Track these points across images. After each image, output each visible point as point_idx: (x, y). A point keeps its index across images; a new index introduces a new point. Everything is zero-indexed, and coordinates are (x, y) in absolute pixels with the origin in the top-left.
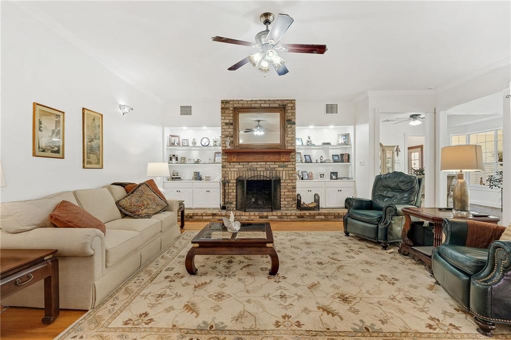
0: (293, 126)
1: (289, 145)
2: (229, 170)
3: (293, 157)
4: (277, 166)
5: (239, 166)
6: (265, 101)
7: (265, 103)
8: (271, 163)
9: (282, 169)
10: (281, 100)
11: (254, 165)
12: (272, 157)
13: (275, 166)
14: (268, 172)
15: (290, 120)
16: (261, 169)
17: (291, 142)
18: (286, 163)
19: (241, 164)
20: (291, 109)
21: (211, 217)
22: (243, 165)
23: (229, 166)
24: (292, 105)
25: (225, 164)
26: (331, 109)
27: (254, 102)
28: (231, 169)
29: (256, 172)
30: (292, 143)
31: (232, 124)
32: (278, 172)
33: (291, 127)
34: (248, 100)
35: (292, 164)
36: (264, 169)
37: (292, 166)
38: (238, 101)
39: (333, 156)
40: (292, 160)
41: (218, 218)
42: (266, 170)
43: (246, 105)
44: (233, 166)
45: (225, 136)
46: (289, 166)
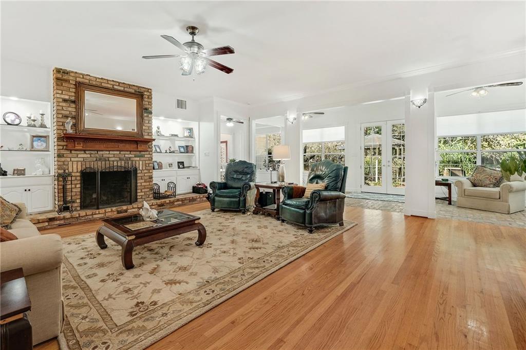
0: (150, 116)
1: (146, 134)
2: (69, 159)
3: (150, 147)
4: (133, 156)
5: (85, 156)
6: (119, 83)
7: (119, 85)
8: (127, 153)
9: (138, 159)
10: (137, 86)
11: (106, 154)
12: (128, 146)
13: (131, 155)
14: (123, 162)
15: (146, 109)
16: (114, 159)
17: (148, 131)
18: (143, 153)
19: (87, 152)
20: (148, 98)
21: (47, 224)
22: (90, 154)
23: (70, 155)
24: (148, 94)
25: (63, 152)
26: (181, 104)
27: (105, 81)
28: (72, 159)
29: (108, 162)
30: (149, 133)
31: (74, 102)
32: (134, 162)
33: (148, 116)
34: (97, 76)
35: (149, 154)
36: (118, 159)
37: (149, 156)
38: (83, 75)
39: (179, 147)
40: (149, 150)
41: (58, 222)
42: (121, 159)
43: (94, 83)
44: (75, 155)
45: (61, 118)
46: (146, 156)
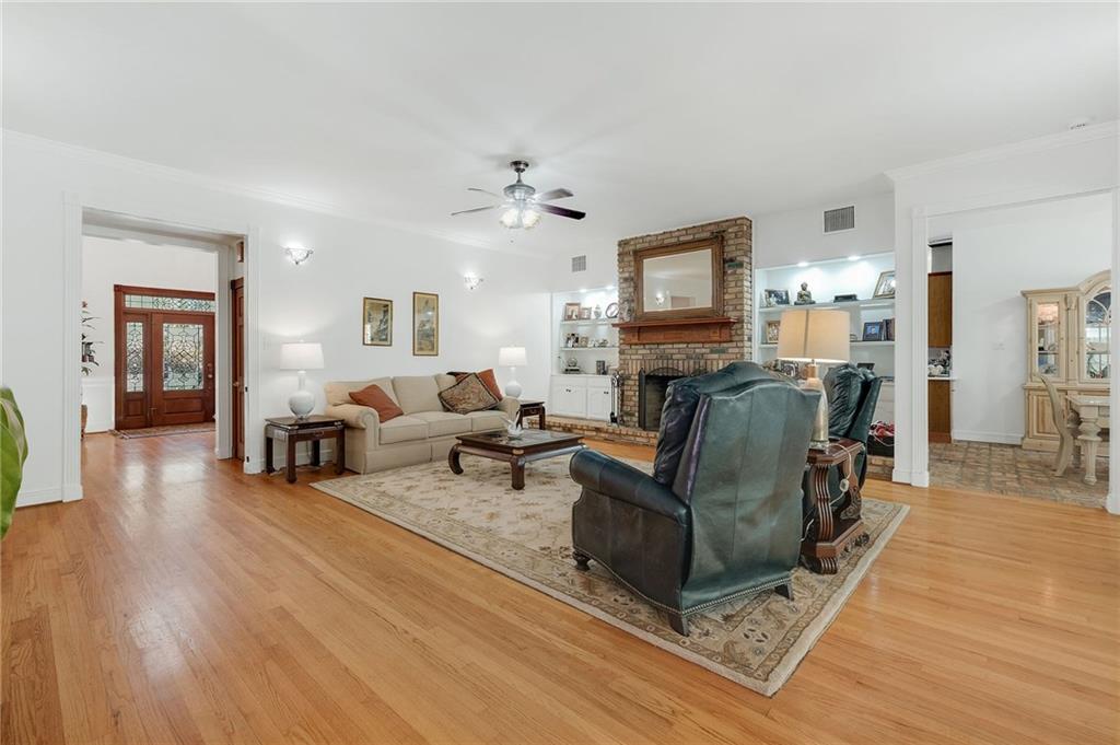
0: (739, 271)
1: (731, 308)
2: (628, 357)
3: (739, 332)
4: (708, 350)
5: (644, 352)
6: (686, 230)
7: (687, 234)
8: (697, 345)
9: (716, 356)
10: (715, 223)
11: (668, 348)
12: (696, 334)
13: (704, 350)
14: (692, 362)
15: (731, 260)
16: (679, 354)
17: (734, 302)
18: (725, 345)
19: (647, 347)
20: (736, 237)
21: (594, 433)
22: (651, 349)
23: (630, 352)
24: (735, 229)
25: (624, 347)
26: (839, 219)
27: (668, 235)
28: (633, 357)
29: (670, 361)
30: (736, 305)
31: (632, 279)
32: (709, 362)
33: (734, 273)
34: (657, 233)
35: (737, 347)
36: (684, 356)
37: (737, 350)
38: (642, 238)
39: (867, 325)
40: (736, 338)
41: (603, 435)
42: (689, 357)
43: (655, 244)
44: (634, 352)
45: (623, 300)
46: (730, 350)
